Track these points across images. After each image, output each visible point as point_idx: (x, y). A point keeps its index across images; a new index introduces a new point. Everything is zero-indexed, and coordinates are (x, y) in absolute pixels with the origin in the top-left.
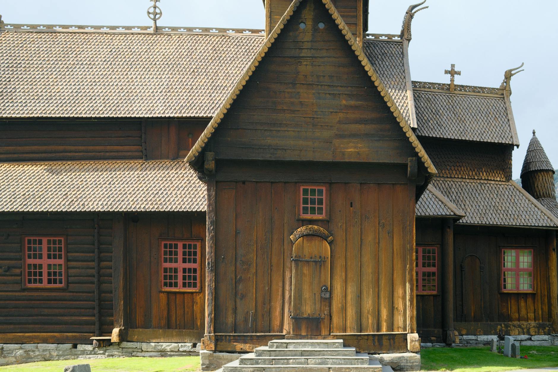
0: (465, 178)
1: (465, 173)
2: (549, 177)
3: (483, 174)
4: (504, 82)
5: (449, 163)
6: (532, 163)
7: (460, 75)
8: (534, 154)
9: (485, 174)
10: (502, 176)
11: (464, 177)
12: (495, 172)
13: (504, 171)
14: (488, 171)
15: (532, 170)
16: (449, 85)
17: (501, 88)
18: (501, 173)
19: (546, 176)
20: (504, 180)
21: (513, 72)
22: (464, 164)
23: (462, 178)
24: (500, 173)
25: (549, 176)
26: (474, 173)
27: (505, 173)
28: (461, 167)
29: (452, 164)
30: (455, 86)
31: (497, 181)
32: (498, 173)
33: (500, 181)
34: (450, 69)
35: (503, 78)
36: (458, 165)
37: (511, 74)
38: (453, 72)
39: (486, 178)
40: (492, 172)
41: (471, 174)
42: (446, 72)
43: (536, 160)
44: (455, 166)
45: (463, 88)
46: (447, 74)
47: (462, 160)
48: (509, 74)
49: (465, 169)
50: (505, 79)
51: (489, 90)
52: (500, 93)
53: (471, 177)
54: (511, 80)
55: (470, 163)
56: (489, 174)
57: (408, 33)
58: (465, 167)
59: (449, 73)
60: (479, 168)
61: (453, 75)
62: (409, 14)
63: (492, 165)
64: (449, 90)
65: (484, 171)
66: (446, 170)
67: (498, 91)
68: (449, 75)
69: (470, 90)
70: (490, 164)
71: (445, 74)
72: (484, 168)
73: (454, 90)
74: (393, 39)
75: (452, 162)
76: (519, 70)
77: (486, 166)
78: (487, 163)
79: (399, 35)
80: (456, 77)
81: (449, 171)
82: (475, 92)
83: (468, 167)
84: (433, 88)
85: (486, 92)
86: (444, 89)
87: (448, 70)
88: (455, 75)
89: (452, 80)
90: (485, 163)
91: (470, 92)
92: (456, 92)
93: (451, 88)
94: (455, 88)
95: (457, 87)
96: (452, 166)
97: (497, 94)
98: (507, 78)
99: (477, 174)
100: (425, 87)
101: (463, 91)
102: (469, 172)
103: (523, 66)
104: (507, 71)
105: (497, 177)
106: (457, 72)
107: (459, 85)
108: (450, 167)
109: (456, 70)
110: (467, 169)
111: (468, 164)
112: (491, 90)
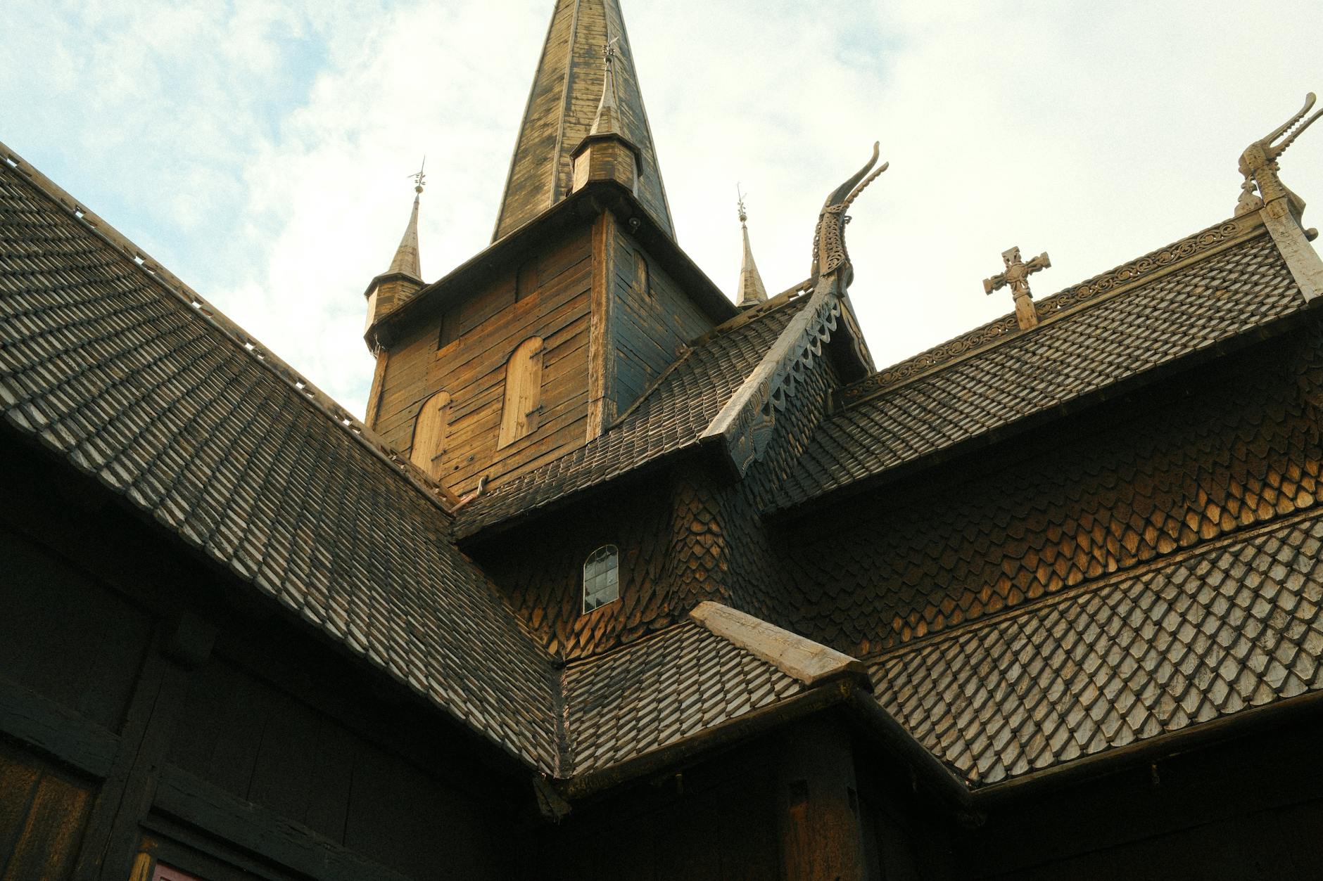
0: (1103, 576)
1: (1097, 553)
3: (1204, 518)
4: (1248, 190)
5: (1011, 549)
7: (1048, 265)
9: (1214, 513)
11: (1100, 571)
12: (1274, 479)
14: (1229, 496)
16: (1014, 315)
17: (1241, 212)
18: (1313, 468)
21: (1274, 145)
22: (1087, 521)
24: (1304, 474)
26: (1150, 535)
28: (1074, 538)
29: (1025, 547)
30: (1038, 305)
31: (1295, 512)
32: (1295, 473)
33: (1317, 504)
35: (1242, 179)
36: (1053, 535)
37: (1268, 151)
38: (1017, 272)
39: (1228, 526)
40: (1257, 486)
41: (1132, 543)
42: (994, 284)
44: (1044, 547)
45: (1073, 297)
46: (997, 289)
47: (1073, 507)
48: (1262, 154)
49: (1099, 536)
50: (1250, 178)
51: (1191, 246)
52: (1245, 231)
53: (1134, 556)
54: (1278, 169)
55: (1116, 503)
56: (1243, 503)
57: (830, 258)
58: (1096, 529)
59: (1002, 285)
60: (1174, 503)
61: (1021, 278)
62: (827, 215)
63: (1245, 462)
64: (1019, 330)
65: (1210, 501)
66: (998, 580)
67: (1234, 228)
68: (1004, 287)
69: (1103, 286)
70: (1231, 459)
71: (989, 292)
72: (1201, 491)
73: (1040, 320)
74: (791, 299)
75: (1022, 539)
76: (1302, 121)
77: (1213, 479)
78: (1215, 463)
79: (809, 280)
80: (1033, 279)
81: (1013, 579)
82: (1129, 284)
83: (1110, 524)
84: (953, 354)
85: (1180, 257)
86: (995, 337)
87: (996, 277)
88: (1026, 276)
89: (1021, 293)
90: (1200, 467)
91: (1106, 293)
92: (1047, 322)
93: (1021, 321)
94: (1041, 312)
95: (1047, 308)
96: (1027, 551)
97: (1233, 238)
98: (1259, 171)
99: (1170, 532)
100: (921, 366)
101: (1075, 303)
102: (1120, 541)
103: (1313, 103)
104: (1248, 153)
105: (1291, 496)
106: (1034, 263)
107: (1055, 297)
108: (1017, 559)
109: (1029, 260)
110: (1108, 532)
111: (1111, 509)
112: (1198, 240)
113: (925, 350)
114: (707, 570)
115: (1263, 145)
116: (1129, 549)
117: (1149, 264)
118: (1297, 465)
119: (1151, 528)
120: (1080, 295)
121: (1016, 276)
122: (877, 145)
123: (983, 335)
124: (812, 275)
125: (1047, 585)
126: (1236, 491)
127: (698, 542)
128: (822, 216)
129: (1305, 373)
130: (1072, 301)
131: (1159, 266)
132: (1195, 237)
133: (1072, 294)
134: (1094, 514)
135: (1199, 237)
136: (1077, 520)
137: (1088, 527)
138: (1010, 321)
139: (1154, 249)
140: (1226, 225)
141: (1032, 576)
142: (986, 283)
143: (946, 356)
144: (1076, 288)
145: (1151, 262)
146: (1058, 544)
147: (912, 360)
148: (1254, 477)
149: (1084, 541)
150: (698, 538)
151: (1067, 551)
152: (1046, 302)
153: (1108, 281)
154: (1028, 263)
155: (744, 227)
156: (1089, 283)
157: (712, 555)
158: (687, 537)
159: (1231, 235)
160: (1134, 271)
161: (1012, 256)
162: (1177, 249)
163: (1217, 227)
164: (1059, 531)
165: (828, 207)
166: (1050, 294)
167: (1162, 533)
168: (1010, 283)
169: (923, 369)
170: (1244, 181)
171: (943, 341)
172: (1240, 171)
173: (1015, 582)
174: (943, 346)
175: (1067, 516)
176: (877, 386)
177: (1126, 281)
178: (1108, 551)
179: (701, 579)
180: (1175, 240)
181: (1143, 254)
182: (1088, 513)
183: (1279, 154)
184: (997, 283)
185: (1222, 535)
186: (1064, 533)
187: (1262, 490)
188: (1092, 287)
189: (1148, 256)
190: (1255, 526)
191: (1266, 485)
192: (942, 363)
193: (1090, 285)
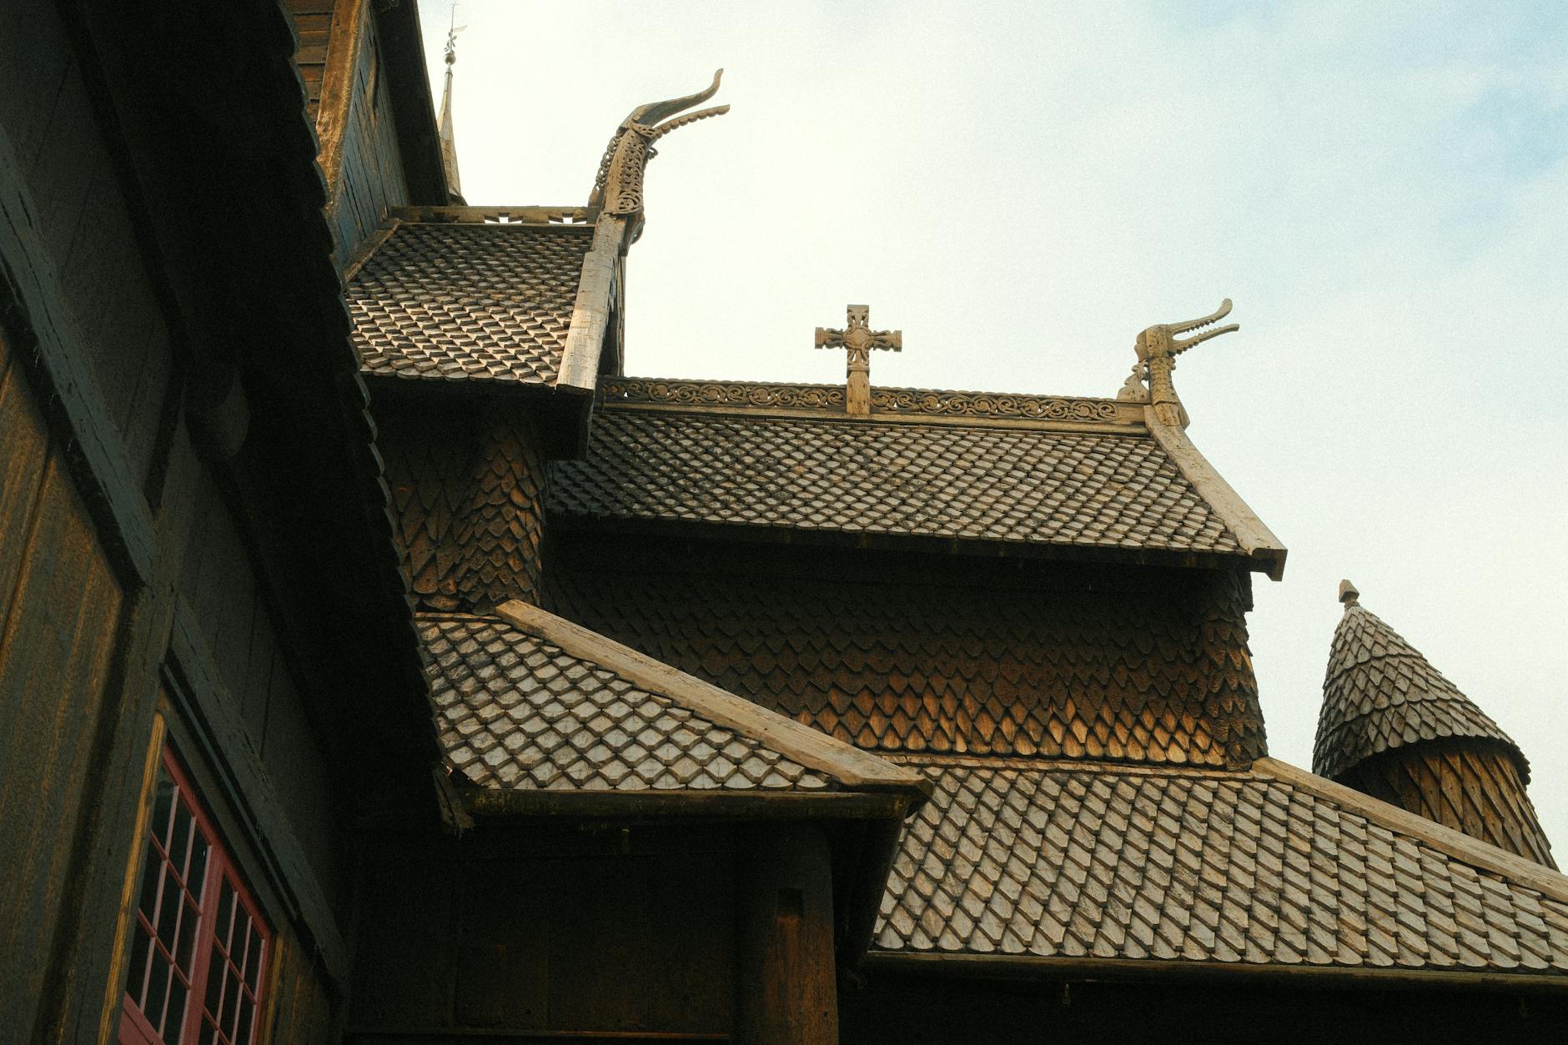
0: (951, 752)
1: (945, 724)
2: (1504, 787)
3: (1068, 731)
4: (1138, 376)
5: (843, 680)
6: (1376, 718)
7: (898, 349)
8: (1376, 678)
9: (1080, 730)
10: (1201, 741)
11: (946, 746)
12: (1148, 720)
13: (1205, 714)
14: (1099, 718)
15: (1381, 748)
16: (842, 389)
17: (1124, 398)
18: (1189, 725)
19: (1485, 776)
20: (1215, 758)
21: (1178, 337)
22: (939, 684)
23: (928, 750)
24: (1180, 727)
25: (1499, 777)
26: (1007, 727)
27: (1214, 721)
28: (920, 696)
29: (860, 684)
30: (876, 392)
31: (1168, 764)
32: (1171, 723)
33: (1188, 764)
34: (842, 325)
35: (1134, 359)
36: (898, 683)
37: (1171, 342)
38: (859, 338)
39: (1094, 750)
40: (1129, 720)
41: (986, 728)
42: (828, 339)
43: (1398, 699)
44: (883, 692)
45: (917, 403)
46: (829, 346)
47: (926, 661)
48: (1165, 343)
49: (949, 705)
50: (1145, 363)
51: (1063, 409)
52: (1122, 420)
53: (987, 744)
54: (1174, 369)
55: (975, 676)
56: (1112, 733)
57: (623, 195)
58: (947, 695)
59: (838, 345)
60: (1039, 701)
61: (863, 348)
62: (631, 132)
63: (1123, 689)
64: (845, 411)
65: (1077, 716)
66: (822, 709)
67: (1113, 412)
68: (837, 348)
69: (954, 406)
70: (1109, 680)
71: (818, 346)
72: (1069, 701)
73: (872, 411)
74: (551, 222)
75: (859, 673)
76: (1212, 327)
77: (1085, 694)
78: (1092, 677)
79: (583, 208)
80: (876, 356)
81: (842, 715)
82: (984, 418)
83: (964, 696)
84: (753, 401)
85: (1047, 416)
86: (811, 406)
87: (833, 332)
88: (868, 349)
89: (858, 369)
90: (1075, 674)
91: (957, 416)
92: (882, 418)
93: (851, 401)
94: (876, 402)
95: (884, 400)
96: (862, 690)
97: (1106, 423)
98: (1157, 360)
99: (1031, 733)
100: (709, 397)
101: (918, 411)
102: (973, 721)
103: (1228, 313)
104: (1152, 333)
105: (1163, 744)
106: (883, 337)
107: (896, 391)
108: (849, 695)
109: (879, 331)
110: (960, 705)
111: (968, 680)
112: (1072, 406)
113: (720, 379)
114: (524, 561)
115: (1166, 331)
116: (982, 733)
117: (1012, 407)
118: (1173, 714)
119: (1008, 720)
120: (926, 404)
121: (858, 342)
122: (719, 73)
123: (798, 396)
124: (590, 204)
125: (880, 739)
126: (1107, 715)
127: (517, 517)
128: (622, 130)
129: (1214, 621)
130: (915, 407)
131: (1023, 415)
132: (1071, 401)
133: (916, 399)
134: (949, 678)
135: (1074, 403)
136: (928, 677)
137: (939, 689)
138: (834, 396)
139: (1023, 392)
140: (1106, 404)
141: (864, 721)
142: (819, 333)
143: (744, 399)
144: (924, 393)
145: (1016, 405)
146: (900, 696)
147: (700, 384)
148: (1128, 709)
149: (931, 705)
150: (518, 513)
151: (910, 706)
152: (885, 393)
153: (962, 404)
154: (877, 335)
155: (449, 73)
156: (941, 395)
157: (531, 543)
158: (503, 504)
159: (1108, 418)
160: (994, 406)
161: (858, 315)
162: (1047, 404)
163: (1096, 402)
164: (905, 681)
165: (636, 122)
166: (892, 385)
167: (1021, 731)
168: (847, 347)
169: (711, 402)
170: (1136, 363)
171: (746, 379)
172: (1136, 349)
173: (843, 720)
174: (745, 385)
175: (916, 668)
176: (646, 396)
177: (981, 414)
178: (957, 727)
179: (516, 570)
180: (1048, 393)
181: (1010, 391)
182: (941, 674)
183: (1179, 352)
184: (833, 340)
185: (1086, 758)
186: (909, 687)
187: (1134, 726)
188: (942, 402)
189: (1015, 397)
190: (1123, 762)
191: (1139, 722)
192: (738, 406)
193: (940, 397)
